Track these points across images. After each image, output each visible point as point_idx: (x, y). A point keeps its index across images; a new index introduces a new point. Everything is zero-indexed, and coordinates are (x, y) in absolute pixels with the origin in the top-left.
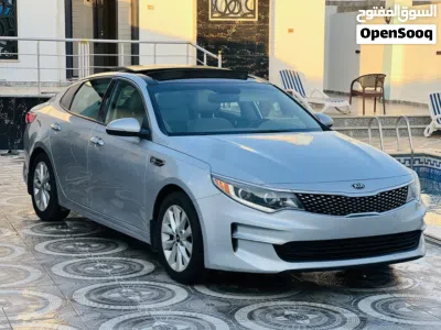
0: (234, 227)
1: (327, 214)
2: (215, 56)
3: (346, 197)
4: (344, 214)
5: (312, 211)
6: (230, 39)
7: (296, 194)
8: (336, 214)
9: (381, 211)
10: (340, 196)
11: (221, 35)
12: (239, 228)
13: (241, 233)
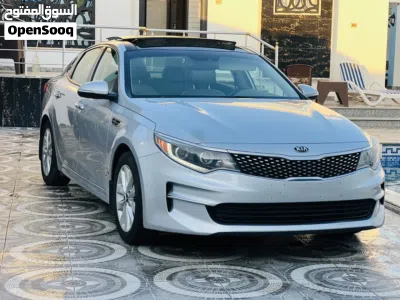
0: (170, 186)
1: (264, 176)
2: (272, 47)
3: (285, 160)
4: (283, 178)
5: (247, 173)
6: (293, 33)
7: (232, 155)
8: (273, 177)
9: (325, 177)
10: (279, 159)
11: (285, 29)
12: (175, 188)
13: (176, 193)
